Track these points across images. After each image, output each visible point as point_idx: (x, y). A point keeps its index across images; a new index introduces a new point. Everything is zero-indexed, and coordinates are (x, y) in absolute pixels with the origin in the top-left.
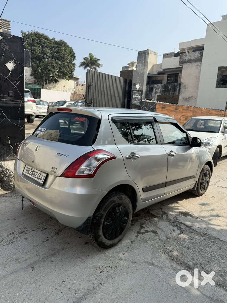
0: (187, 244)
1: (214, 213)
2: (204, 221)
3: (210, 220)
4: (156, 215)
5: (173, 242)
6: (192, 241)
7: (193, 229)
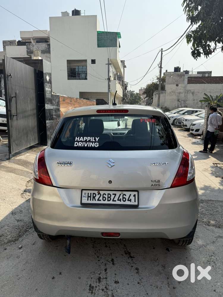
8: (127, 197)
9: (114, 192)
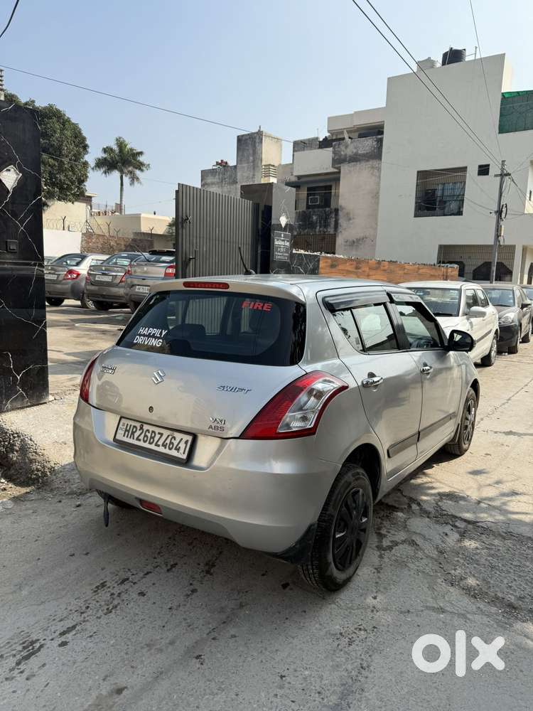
0: (486, 560)
1: (505, 488)
2: (495, 508)
3: (504, 504)
4: (397, 506)
5: (456, 559)
6: (492, 552)
7: (482, 527)
8: (176, 443)
9: (162, 431)
